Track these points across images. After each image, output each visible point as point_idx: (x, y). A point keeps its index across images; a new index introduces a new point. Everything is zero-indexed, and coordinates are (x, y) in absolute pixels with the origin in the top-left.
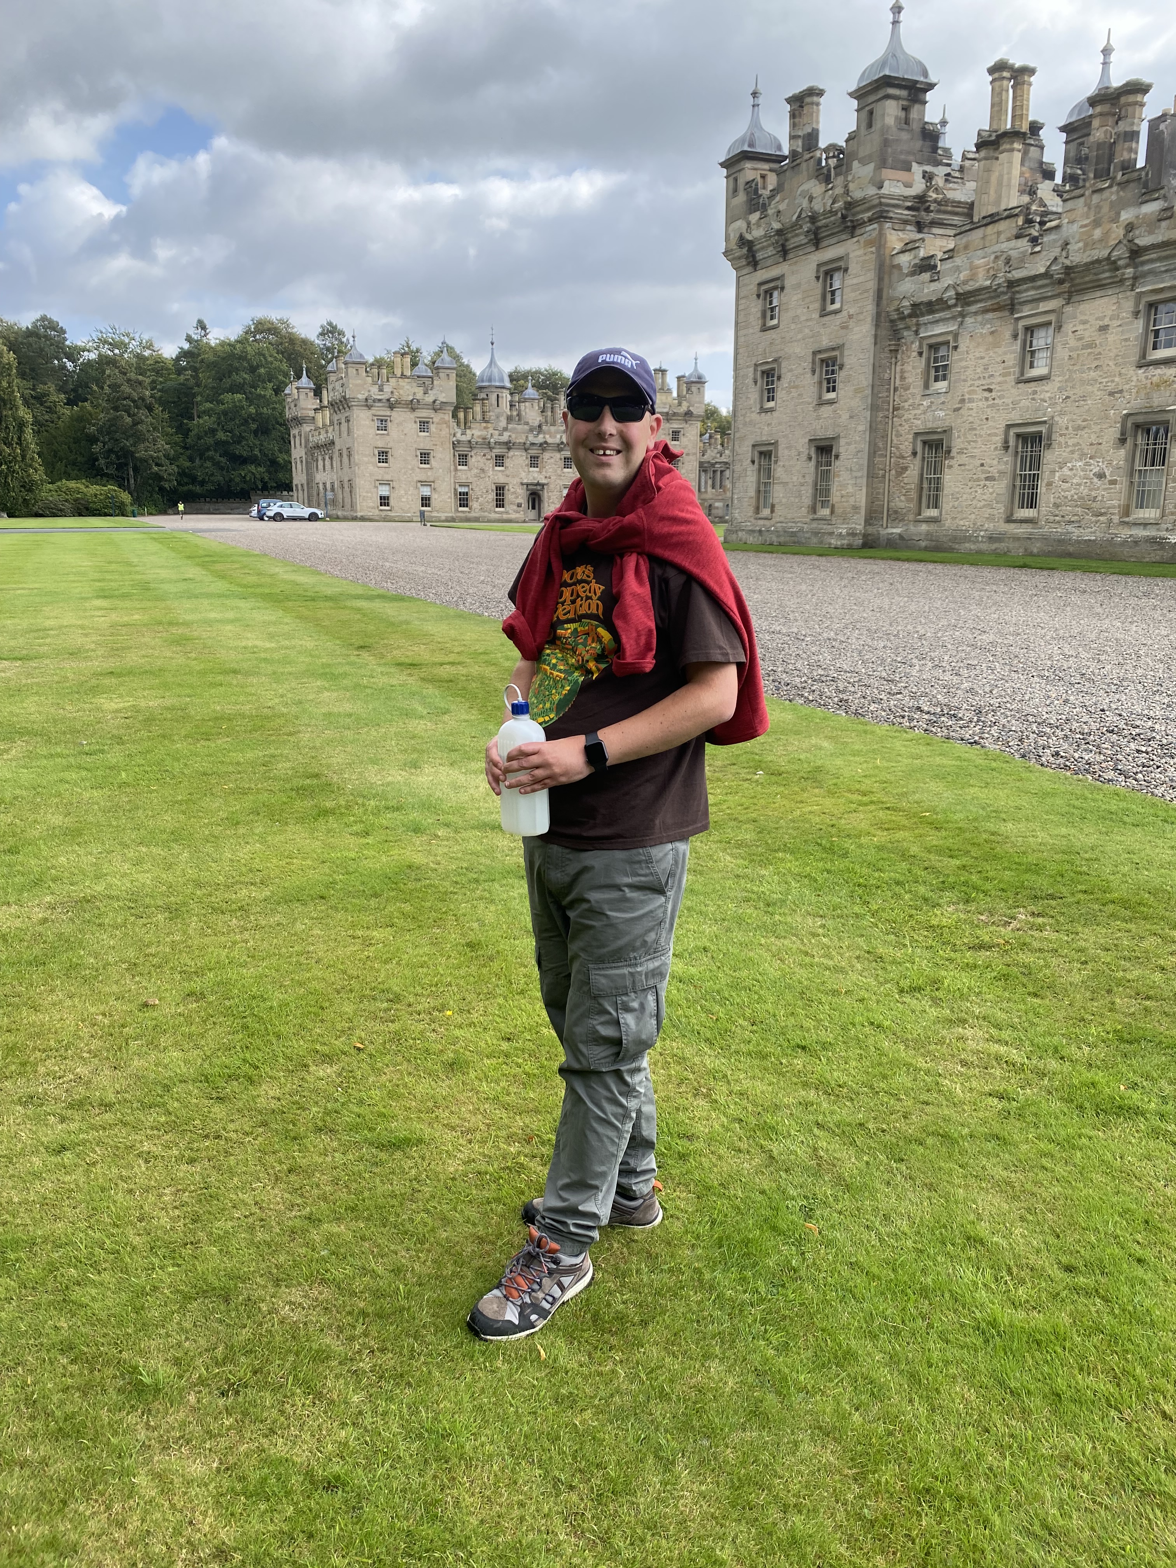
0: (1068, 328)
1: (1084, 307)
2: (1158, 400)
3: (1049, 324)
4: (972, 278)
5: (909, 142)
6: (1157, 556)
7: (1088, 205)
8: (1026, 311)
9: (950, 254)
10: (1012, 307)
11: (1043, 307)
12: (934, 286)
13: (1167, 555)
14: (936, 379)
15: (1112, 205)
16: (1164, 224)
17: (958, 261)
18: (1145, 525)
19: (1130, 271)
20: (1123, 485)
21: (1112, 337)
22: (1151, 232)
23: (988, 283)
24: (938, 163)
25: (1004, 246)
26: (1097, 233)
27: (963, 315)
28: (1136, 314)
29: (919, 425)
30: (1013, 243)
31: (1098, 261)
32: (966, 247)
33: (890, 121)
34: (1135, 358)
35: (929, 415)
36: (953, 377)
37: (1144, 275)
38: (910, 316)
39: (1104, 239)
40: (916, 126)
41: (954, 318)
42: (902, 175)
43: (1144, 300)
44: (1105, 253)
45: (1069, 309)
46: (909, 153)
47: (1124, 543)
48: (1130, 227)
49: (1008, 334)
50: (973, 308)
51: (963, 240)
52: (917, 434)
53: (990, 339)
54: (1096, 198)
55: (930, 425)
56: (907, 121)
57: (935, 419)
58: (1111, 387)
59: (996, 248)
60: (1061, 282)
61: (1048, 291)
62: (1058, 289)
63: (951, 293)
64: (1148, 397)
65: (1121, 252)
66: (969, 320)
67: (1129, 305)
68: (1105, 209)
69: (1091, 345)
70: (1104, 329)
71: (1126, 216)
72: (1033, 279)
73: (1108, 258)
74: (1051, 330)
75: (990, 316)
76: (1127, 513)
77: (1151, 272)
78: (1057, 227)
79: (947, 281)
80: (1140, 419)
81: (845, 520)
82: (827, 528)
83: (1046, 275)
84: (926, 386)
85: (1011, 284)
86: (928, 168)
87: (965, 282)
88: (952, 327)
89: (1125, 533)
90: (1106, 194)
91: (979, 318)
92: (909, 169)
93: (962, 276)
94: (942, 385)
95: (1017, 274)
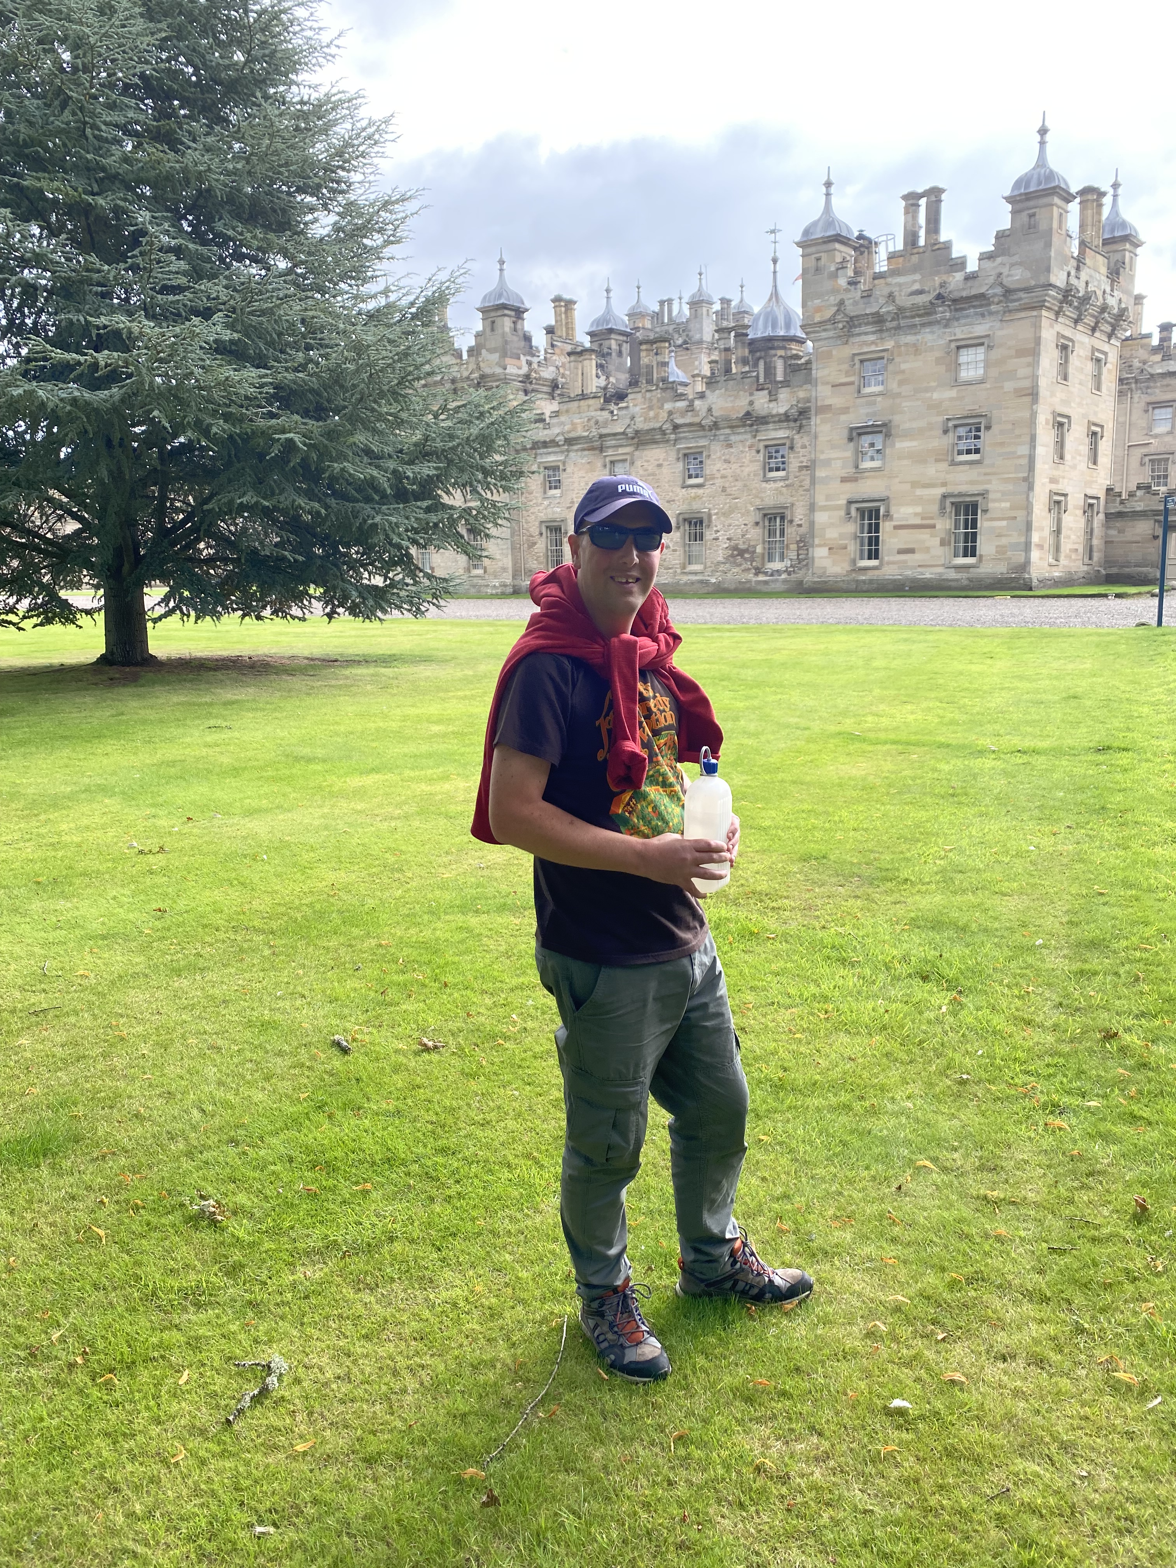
0: (638, 463)
1: (646, 452)
2: (696, 506)
3: (625, 460)
4: (574, 429)
5: (517, 343)
6: (705, 590)
7: (644, 398)
8: (610, 452)
9: (556, 414)
10: (601, 449)
11: (621, 450)
12: (546, 432)
13: (711, 589)
14: (550, 488)
15: (658, 400)
16: (690, 414)
17: (563, 418)
18: (696, 573)
19: (673, 436)
20: (680, 552)
21: (665, 470)
22: (683, 417)
23: (586, 434)
24: (533, 355)
25: (593, 414)
26: (652, 414)
27: (568, 451)
28: (678, 459)
29: (542, 516)
30: (599, 413)
31: (654, 429)
32: (567, 411)
33: (507, 329)
34: (680, 483)
35: (549, 510)
36: (564, 487)
37: (680, 439)
38: (531, 449)
39: (656, 417)
40: (520, 333)
41: (562, 452)
42: (515, 361)
43: (682, 452)
44: (658, 425)
45: (637, 453)
46: (519, 349)
47: (686, 584)
48: (670, 413)
49: (599, 464)
50: (575, 447)
51: (565, 407)
52: (542, 522)
53: (588, 466)
54: (648, 395)
55: (550, 516)
56: (515, 330)
57: (554, 513)
58: (668, 498)
59: (589, 414)
60: (633, 438)
61: (624, 442)
62: (630, 442)
63: (561, 438)
64: (690, 504)
65: (667, 426)
66: (572, 454)
67: (673, 455)
68: (655, 401)
69: (653, 474)
70: (660, 466)
71: (668, 406)
72: (615, 434)
73: (660, 428)
74: (627, 464)
75: (586, 453)
76: (684, 568)
77: (684, 438)
78: (627, 407)
79: (556, 430)
80: (687, 516)
81: (496, 577)
82: (481, 582)
83: (623, 433)
84: (545, 493)
85: (601, 436)
86: (529, 358)
87: (569, 432)
88: (562, 458)
89: (685, 578)
90: (654, 393)
91: (579, 453)
92: (519, 358)
93: (567, 428)
94: (556, 492)
95: (604, 431)
